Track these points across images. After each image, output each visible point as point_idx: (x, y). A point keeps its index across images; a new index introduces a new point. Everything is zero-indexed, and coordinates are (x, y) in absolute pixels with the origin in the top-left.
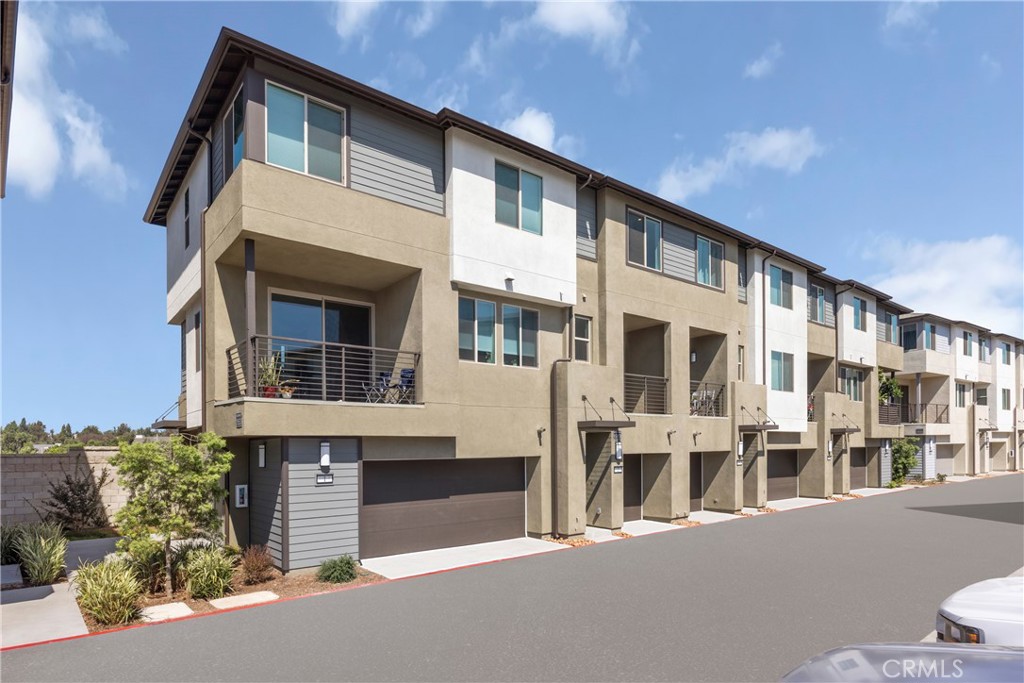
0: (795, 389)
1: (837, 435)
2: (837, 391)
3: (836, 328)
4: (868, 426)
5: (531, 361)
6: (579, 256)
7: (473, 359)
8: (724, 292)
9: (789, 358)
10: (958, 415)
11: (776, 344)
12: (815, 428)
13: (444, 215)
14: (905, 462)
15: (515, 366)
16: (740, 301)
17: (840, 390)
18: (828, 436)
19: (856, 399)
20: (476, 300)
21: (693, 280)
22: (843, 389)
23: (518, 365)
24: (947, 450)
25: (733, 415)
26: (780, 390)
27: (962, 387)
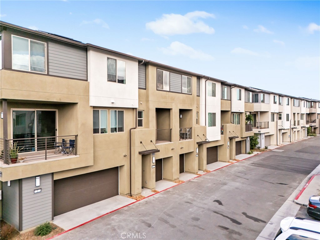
0: (216, 125)
1: (231, 139)
2: (231, 123)
3: (231, 100)
4: (242, 133)
5: (121, 129)
6: (139, 88)
7: (99, 133)
8: (191, 94)
9: (214, 114)
10: (272, 125)
11: (210, 110)
12: (223, 137)
13: (87, 80)
14: (255, 143)
15: (115, 133)
16: (197, 96)
17: (232, 122)
18: (228, 140)
19: (238, 124)
20: (100, 110)
21: (180, 92)
22: (233, 122)
23: (116, 132)
24: (269, 136)
25: (195, 138)
26: (211, 126)
27: (273, 114)
